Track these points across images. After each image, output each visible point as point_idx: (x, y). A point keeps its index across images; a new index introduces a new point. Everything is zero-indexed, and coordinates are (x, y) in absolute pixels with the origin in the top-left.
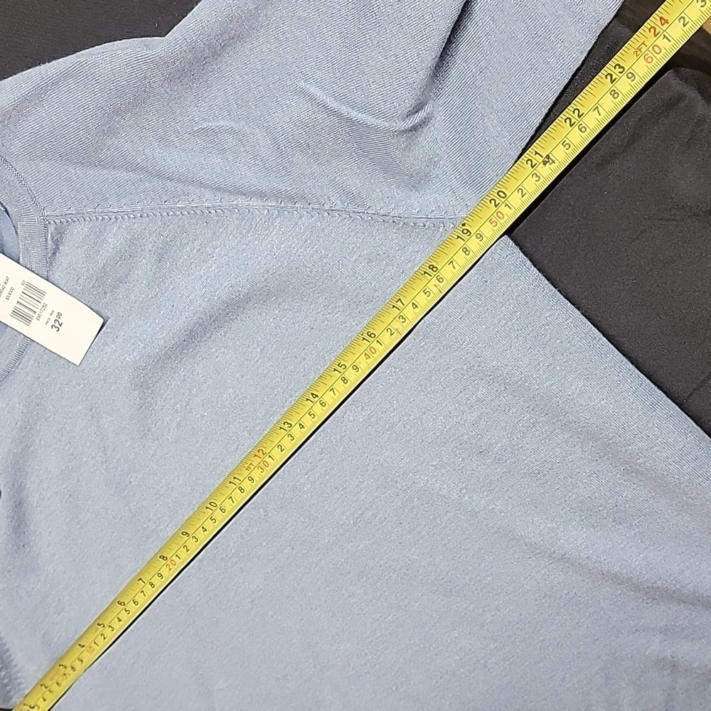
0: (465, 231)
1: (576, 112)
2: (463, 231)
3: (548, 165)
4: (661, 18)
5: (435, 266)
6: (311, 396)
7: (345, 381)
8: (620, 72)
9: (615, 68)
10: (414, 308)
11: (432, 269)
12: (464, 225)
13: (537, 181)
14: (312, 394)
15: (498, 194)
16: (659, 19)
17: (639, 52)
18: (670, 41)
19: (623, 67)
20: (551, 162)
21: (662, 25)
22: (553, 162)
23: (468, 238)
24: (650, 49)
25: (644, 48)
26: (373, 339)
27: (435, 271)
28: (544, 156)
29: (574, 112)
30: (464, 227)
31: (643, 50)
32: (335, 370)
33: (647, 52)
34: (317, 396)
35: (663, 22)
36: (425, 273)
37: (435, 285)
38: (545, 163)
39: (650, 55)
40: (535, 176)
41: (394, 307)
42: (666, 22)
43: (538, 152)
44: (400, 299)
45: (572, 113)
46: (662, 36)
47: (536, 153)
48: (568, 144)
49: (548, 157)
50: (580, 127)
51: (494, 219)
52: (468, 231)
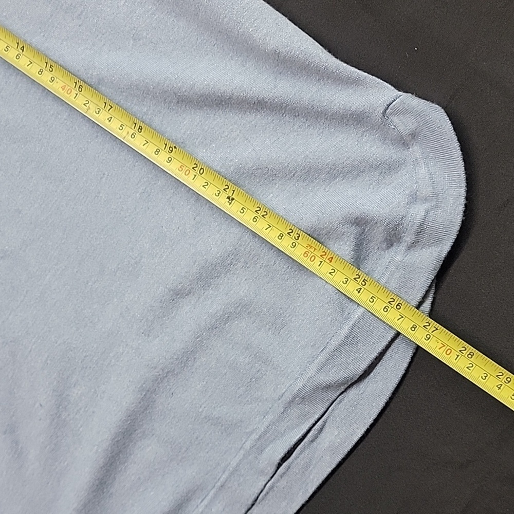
0: (171, 149)
1: (265, 213)
2: (170, 147)
3: (228, 200)
4: (332, 258)
5: (142, 130)
6: (21, 46)
7: (40, 73)
8: (295, 238)
9: (297, 234)
10: (108, 119)
11: (139, 128)
12: (175, 147)
13: (215, 194)
14: (23, 47)
15: (201, 169)
16: (331, 256)
17: (309, 247)
18: (319, 266)
19: (298, 239)
20: (230, 202)
21: (329, 259)
22: (230, 204)
23: (167, 152)
24: (312, 254)
25: (312, 250)
26: (78, 90)
27: (138, 130)
28: (233, 197)
29: (265, 212)
30: (173, 148)
31: (311, 250)
32: (47, 63)
33: (310, 253)
34: (23, 50)
35: (330, 259)
36: (136, 124)
37: (128, 132)
38: (228, 198)
39: (309, 255)
40: (219, 192)
41: (106, 103)
42: (331, 261)
43: (235, 192)
44: (112, 107)
45: (264, 211)
46: (321, 260)
47: (234, 191)
48: (244, 211)
49: (233, 199)
50: (256, 218)
51: (184, 169)
52: (172, 151)
